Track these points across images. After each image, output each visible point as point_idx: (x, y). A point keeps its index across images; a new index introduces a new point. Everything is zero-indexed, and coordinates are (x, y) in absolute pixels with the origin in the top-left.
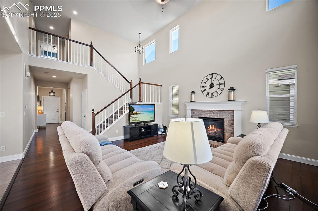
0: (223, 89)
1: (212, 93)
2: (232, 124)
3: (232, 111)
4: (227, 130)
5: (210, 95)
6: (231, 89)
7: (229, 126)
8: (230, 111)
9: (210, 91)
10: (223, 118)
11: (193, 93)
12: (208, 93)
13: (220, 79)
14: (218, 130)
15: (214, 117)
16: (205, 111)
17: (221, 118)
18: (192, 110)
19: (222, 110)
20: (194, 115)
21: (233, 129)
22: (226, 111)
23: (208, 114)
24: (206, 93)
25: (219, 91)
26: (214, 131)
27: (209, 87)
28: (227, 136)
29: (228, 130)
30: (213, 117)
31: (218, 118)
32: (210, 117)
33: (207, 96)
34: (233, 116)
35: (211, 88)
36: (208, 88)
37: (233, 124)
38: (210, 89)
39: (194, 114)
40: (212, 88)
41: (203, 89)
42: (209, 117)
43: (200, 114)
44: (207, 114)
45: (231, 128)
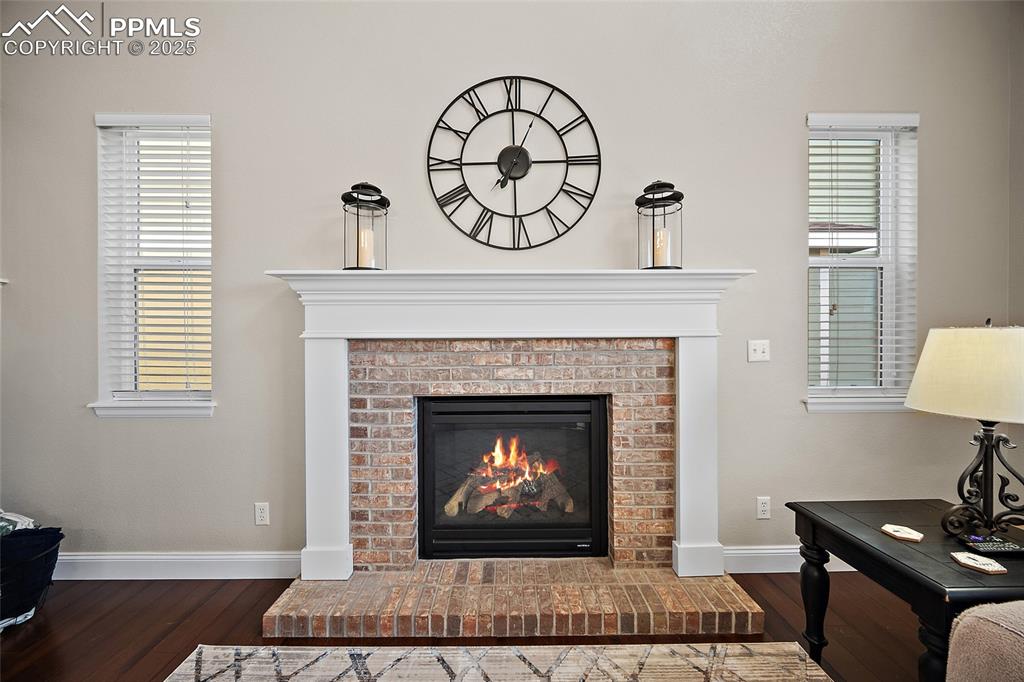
0: (591, 197)
1: (517, 219)
2: (660, 427)
3: (660, 344)
4: (628, 472)
5: (501, 231)
6: (659, 196)
7: (643, 443)
8: (650, 344)
9: (500, 201)
10: (605, 390)
11: (364, 198)
12: (487, 215)
13: (571, 127)
14: (541, 470)
15: (543, 391)
16: (476, 346)
17: (591, 392)
18: (356, 344)
19: (597, 340)
20: (374, 389)
21: (670, 456)
22: (625, 345)
23: (500, 373)
24: (467, 214)
25: (566, 209)
26: (520, 480)
27: (494, 174)
28: (631, 513)
29: (638, 469)
30: (533, 392)
31: (571, 392)
32: (514, 392)
33: (482, 236)
34: (672, 372)
35: (510, 183)
36: (483, 181)
37: (669, 428)
38: (503, 184)
39: (379, 378)
40: (514, 179)
41: (447, 182)
42: (502, 392)
43: (428, 376)
44: (489, 373)
45: (653, 453)
